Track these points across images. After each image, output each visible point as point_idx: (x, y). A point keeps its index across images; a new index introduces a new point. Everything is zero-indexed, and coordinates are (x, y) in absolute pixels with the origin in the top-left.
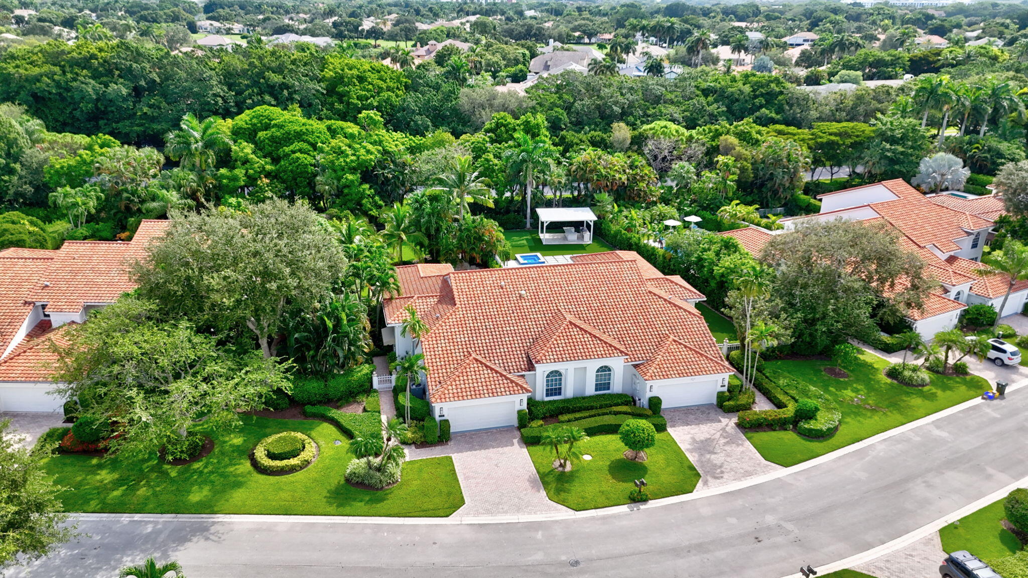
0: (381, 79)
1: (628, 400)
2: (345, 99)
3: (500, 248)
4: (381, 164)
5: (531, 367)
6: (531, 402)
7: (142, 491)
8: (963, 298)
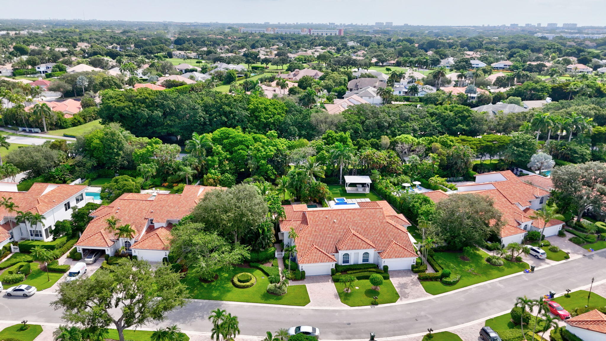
0: (275, 108)
1: (375, 267)
2: (259, 118)
3: (327, 196)
4: (276, 155)
5: (337, 252)
6: (337, 265)
7: (196, 292)
8: (529, 228)
